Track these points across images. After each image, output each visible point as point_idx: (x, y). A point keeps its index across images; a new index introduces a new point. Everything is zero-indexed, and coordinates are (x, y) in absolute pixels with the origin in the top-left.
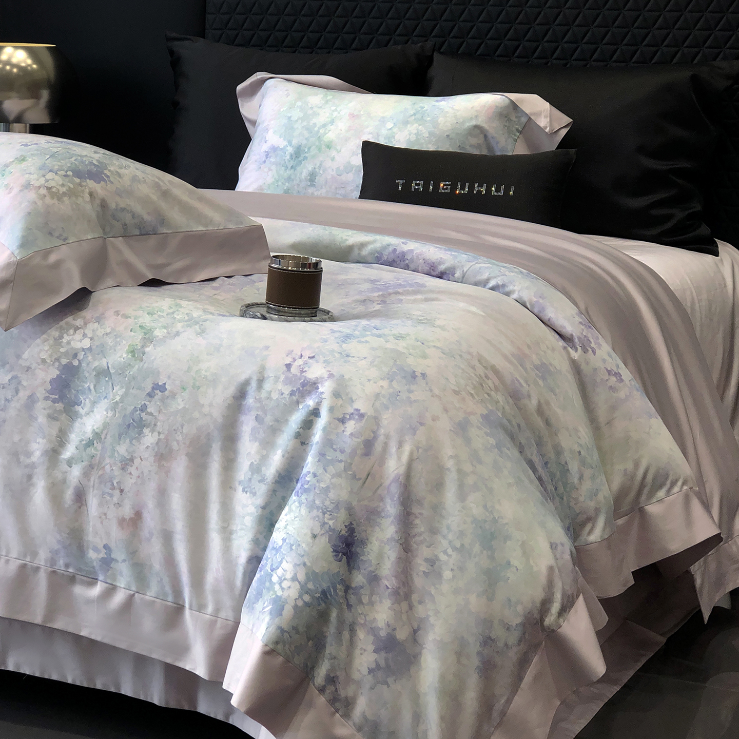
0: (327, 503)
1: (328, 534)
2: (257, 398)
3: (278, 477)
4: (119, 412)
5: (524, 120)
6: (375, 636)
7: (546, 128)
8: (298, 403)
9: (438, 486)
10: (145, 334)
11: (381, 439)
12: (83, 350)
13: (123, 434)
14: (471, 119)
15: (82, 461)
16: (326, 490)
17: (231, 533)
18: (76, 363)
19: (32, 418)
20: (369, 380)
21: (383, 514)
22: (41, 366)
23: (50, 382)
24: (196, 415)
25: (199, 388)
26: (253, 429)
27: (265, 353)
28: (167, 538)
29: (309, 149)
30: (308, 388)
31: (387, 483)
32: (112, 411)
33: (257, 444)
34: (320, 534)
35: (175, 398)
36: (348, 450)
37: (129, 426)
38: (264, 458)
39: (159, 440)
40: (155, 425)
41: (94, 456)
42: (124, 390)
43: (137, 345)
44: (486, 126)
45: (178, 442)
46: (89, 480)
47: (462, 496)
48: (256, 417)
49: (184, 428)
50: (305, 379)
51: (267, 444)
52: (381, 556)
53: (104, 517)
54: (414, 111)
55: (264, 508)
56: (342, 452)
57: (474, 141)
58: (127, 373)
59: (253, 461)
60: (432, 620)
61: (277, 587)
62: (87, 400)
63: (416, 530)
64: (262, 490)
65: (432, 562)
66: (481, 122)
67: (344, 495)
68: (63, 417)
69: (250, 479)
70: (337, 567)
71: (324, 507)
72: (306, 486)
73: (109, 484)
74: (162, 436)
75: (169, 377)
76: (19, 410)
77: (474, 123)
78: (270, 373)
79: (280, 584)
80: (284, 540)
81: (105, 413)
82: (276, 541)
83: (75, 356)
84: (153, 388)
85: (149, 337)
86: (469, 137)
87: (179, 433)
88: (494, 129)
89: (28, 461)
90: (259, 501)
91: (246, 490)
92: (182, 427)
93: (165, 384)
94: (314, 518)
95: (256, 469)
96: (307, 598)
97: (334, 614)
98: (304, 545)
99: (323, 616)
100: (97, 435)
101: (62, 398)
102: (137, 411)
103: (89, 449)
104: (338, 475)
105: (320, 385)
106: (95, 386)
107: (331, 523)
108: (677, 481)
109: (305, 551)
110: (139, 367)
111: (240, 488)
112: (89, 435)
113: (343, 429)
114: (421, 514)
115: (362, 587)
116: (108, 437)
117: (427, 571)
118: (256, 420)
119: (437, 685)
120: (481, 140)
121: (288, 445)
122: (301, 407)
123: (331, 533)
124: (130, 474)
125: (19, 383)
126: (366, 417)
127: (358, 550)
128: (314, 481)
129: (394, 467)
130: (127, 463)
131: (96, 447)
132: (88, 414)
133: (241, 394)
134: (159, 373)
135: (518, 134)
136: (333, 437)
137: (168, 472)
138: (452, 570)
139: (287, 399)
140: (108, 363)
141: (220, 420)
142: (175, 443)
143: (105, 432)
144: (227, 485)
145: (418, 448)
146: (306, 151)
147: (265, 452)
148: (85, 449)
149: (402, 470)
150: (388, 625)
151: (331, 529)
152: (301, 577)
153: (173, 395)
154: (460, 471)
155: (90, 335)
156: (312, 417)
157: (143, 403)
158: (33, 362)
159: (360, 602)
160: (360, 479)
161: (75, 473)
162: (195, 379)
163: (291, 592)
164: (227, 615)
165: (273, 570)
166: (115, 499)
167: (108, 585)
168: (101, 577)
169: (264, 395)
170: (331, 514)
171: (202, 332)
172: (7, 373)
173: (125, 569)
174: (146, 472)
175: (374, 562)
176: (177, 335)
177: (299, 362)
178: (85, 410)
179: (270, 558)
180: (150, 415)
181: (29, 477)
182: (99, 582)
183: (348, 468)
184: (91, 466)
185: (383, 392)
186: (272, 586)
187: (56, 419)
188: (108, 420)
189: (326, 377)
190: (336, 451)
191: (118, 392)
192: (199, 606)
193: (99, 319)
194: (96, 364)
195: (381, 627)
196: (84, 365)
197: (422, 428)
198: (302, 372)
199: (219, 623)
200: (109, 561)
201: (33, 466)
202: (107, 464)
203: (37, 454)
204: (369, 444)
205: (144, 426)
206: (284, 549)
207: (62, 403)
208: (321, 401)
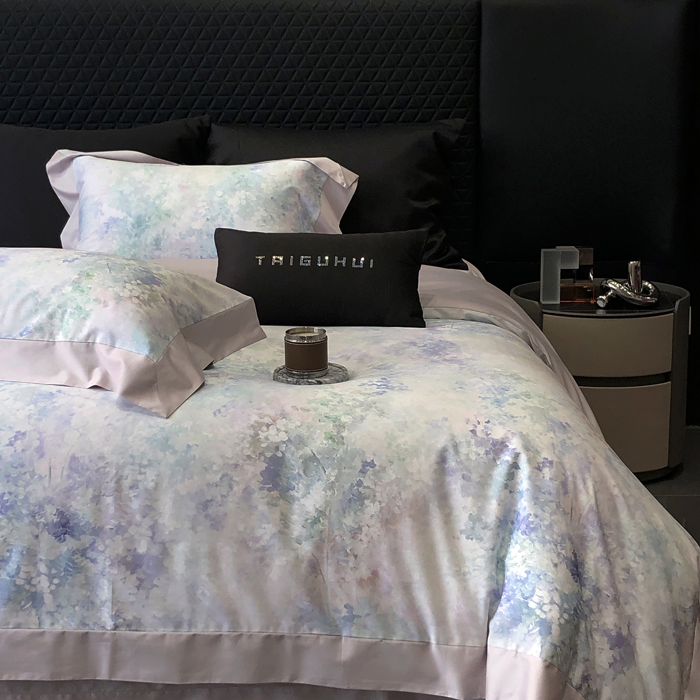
0: (555, 537)
1: (564, 562)
2: (458, 460)
3: (499, 522)
4: (337, 490)
6: (607, 636)
7: (343, 184)
8: (495, 460)
9: (614, 510)
11: (570, 479)
12: (284, 442)
13: (346, 508)
15: (312, 537)
16: (550, 526)
17: (464, 574)
18: (280, 455)
19: (252, 508)
20: (541, 434)
21: (589, 539)
22: (248, 462)
23: (261, 474)
24: (409, 482)
25: (404, 460)
26: (463, 487)
27: (447, 423)
28: (407, 588)
30: (498, 446)
31: (585, 512)
32: (330, 490)
33: (470, 498)
34: (559, 563)
35: (386, 471)
36: (554, 492)
37: (350, 500)
38: (481, 510)
39: (382, 508)
40: (375, 496)
41: (322, 532)
42: (336, 471)
43: (332, 432)
45: (399, 507)
46: (322, 552)
47: (632, 516)
48: (462, 477)
49: (402, 494)
50: (493, 440)
51: (481, 496)
52: (597, 571)
53: (342, 581)
55: (493, 549)
58: (334, 456)
59: (471, 512)
60: (639, 616)
61: (538, 612)
62: (300, 485)
63: (611, 547)
64: (488, 534)
65: (627, 570)
67: (564, 528)
68: (281, 502)
69: (473, 528)
70: (575, 587)
71: (554, 541)
72: (532, 526)
73: (342, 553)
74: (383, 505)
76: (238, 503)
78: (460, 439)
79: (541, 609)
80: (528, 572)
81: (324, 493)
82: (517, 574)
83: (277, 448)
84: (363, 466)
85: (340, 424)
87: (398, 500)
89: (258, 545)
90: (488, 545)
91: (470, 537)
92: (400, 494)
93: (373, 460)
94: (550, 551)
95: (476, 519)
96: (566, 616)
97: (582, 625)
98: (550, 574)
99: (577, 628)
100: (321, 513)
101: (275, 487)
102: (355, 486)
103: (316, 527)
104: (554, 513)
105: (508, 444)
106: (304, 471)
107: (563, 552)
109: (552, 579)
110: (343, 450)
111: (463, 537)
112: (314, 514)
113: (542, 475)
114: (610, 534)
115: (591, 600)
116: (332, 513)
117: (626, 578)
118: (463, 479)
119: (655, 665)
121: (500, 496)
122: (498, 463)
123: (566, 561)
124: (361, 540)
125: (231, 479)
126: (554, 463)
127: (581, 570)
128: (537, 520)
129: (586, 499)
130: (355, 532)
131: (323, 523)
132: (305, 496)
133: (442, 460)
134: (364, 452)
136: (538, 483)
137: (395, 534)
138: (643, 574)
139: (485, 458)
140: (312, 451)
141: (431, 483)
142: (397, 508)
143: (328, 509)
144: (451, 537)
145: (596, 482)
147: (480, 504)
148: (312, 527)
149: (593, 501)
150: (615, 626)
151: (566, 558)
152: (557, 599)
153: (383, 469)
154: (623, 495)
155: (283, 429)
156: (513, 470)
157: (358, 479)
158: (238, 460)
159: (591, 611)
160: (568, 513)
161: (306, 549)
162: (398, 453)
163: (553, 614)
164: (474, 643)
165: (526, 598)
166: (351, 564)
167: (353, 638)
168: (345, 633)
169: (463, 458)
170: (561, 546)
171: (382, 413)
172: (217, 472)
173: (370, 622)
174: (375, 536)
175: (594, 578)
176: (362, 418)
177: (480, 428)
178: (301, 493)
179: (517, 588)
180: (368, 488)
181: (262, 559)
182: (343, 638)
183: (558, 506)
184: (322, 540)
185: (555, 442)
186: (531, 613)
187: (275, 505)
188: (328, 498)
189: (510, 436)
190: (545, 494)
191: (331, 474)
192: (445, 639)
193: (284, 416)
194: (301, 452)
195: (611, 628)
196: (288, 455)
197: (591, 466)
198: (488, 435)
199: (467, 651)
200: (351, 618)
201: (264, 549)
202: (337, 536)
203: (267, 537)
204: (564, 484)
205: (365, 498)
206: (532, 579)
207: (277, 490)
208: (517, 455)
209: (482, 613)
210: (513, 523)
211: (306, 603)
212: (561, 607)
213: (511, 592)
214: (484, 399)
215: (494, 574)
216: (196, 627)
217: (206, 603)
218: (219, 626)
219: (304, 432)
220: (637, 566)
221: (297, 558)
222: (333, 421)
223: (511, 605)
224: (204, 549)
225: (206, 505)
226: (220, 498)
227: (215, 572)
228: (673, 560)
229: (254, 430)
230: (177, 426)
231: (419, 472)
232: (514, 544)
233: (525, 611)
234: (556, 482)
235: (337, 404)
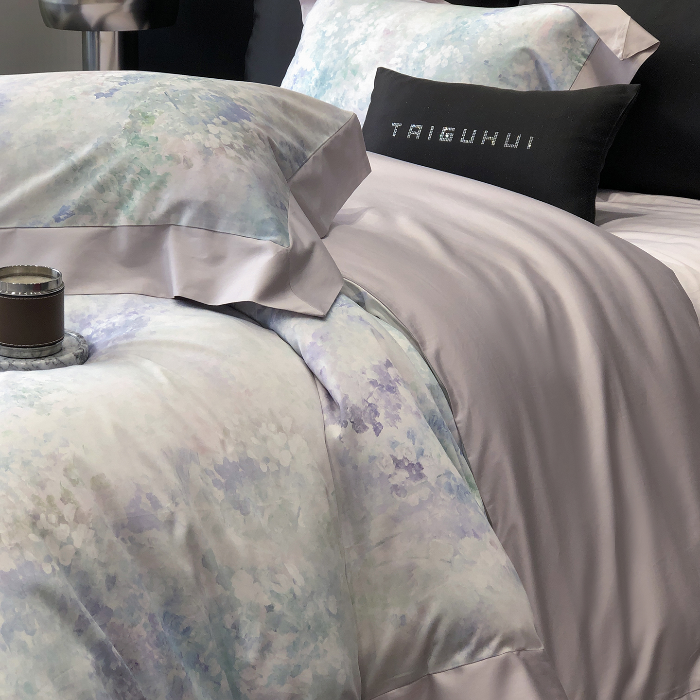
5: (592, 41)
7: (618, 52)
14: (519, 39)
29: (335, 74)
44: (536, 49)
54: (454, 28)
57: (520, 69)
66: (531, 44)
77: (521, 45)
86: (514, 64)
88: (548, 54)
108: (490, 639)
120: (531, 67)
135: (584, 60)
146: (332, 76)
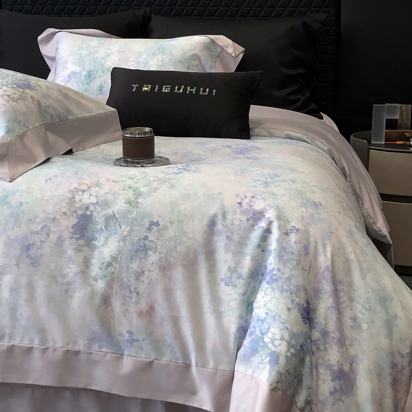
0: (292, 287)
1: (297, 308)
2: (225, 224)
3: (251, 274)
4: (128, 242)
6: (331, 370)
8: (253, 226)
9: (348, 271)
10: (134, 191)
11: (312, 244)
12: (93, 204)
13: (133, 256)
15: (106, 277)
16: (289, 279)
17: (221, 313)
18: (88, 213)
19: (63, 252)
20: (294, 208)
21: (322, 291)
22: (64, 217)
23: (72, 227)
24: (184, 239)
25: (182, 221)
26: (226, 245)
27: (221, 197)
28: (175, 321)
30: (257, 216)
31: (322, 271)
32: (123, 242)
33: (231, 254)
34: (292, 308)
35: (167, 229)
36: (296, 252)
37: (137, 250)
38: (238, 263)
39: (161, 257)
40: (156, 248)
41: (114, 273)
42: (129, 227)
43: (131, 198)
45: (174, 257)
46: (112, 289)
47: (363, 277)
48: (226, 237)
49: (177, 248)
50: (254, 210)
51: (239, 253)
52: (326, 318)
53: (126, 312)
54: (158, 47)
55: (244, 295)
56: (293, 254)
57: (194, 63)
58: (129, 216)
59: (230, 265)
60: (360, 356)
61: (270, 345)
62: (101, 237)
63: (342, 300)
64: (241, 283)
65: (354, 319)
67: (300, 281)
68: (85, 249)
69: (230, 277)
70: (305, 328)
71: (290, 290)
72: (274, 278)
73: (128, 290)
74: (162, 255)
75: (160, 217)
76: (52, 248)
78: (229, 209)
79: (272, 343)
80: (267, 314)
81: (117, 243)
82: (259, 315)
83: (87, 208)
84: (150, 225)
85: (138, 193)
86: (192, 61)
87: (174, 252)
89: (64, 281)
90: (240, 291)
91: (228, 284)
92: (176, 247)
93: (158, 221)
94: (285, 298)
95: (233, 270)
96: (292, 350)
97: (308, 359)
98: (283, 316)
99: (302, 361)
100: (114, 259)
101: (82, 237)
102: (142, 240)
103: (109, 268)
104: (294, 268)
105: (265, 214)
106: (105, 227)
107: (297, 300)
109: (285, 320)
110: (137, 212)
111: (222, 284)
112: (108, 259)
113: (289, 239)
114: (343, 289)
116: (123, 259)
117: (352, 325)
118: (227, 239)
119: (370, 398)
120: (198, 62)
121: (253, 253)
122: (256, 228)
123: (298, 306)
124: (143, 281)
125: (49, 229)
126: (300, 231)
127: (312, 315)
128: (279, 274)
129: (324, 261)
130: (139, 275)
131: (115, 267)
132: (103, 245)
133: (212, 223)
134: (152, 214)
135: (216, 58)
136: (285, 245)
137: (170, 278)
138: (367, 323)
139: (246, 223)
140: (113, 211)
141: (201, 241)
142: (172, 259)
143: (120, 256)
144: (213, 283)
145: (334, 248)
146: (95, 73)
147: (237, 259)
148: (106, 268)
149: (329, 262)
150: (338, 362)
151: (298, 304)
152: (286, 336)
153: (165, 228)
154: (358, 261)
155: (94, 194)
156: (267, 234)
157: (145, 235)
158: (56, 215)
159: (318, 349)
160: (306, 270)
161: (100, 285)
162: (178, 216)
163: (282, 348)
164: (224, 367)
165: (263, 334)
166: (134, 300)
167: (132, 357)
168: (126, 353)
169: (228, 222)
170: (296, 294)
171: (172, 187)
172: (39, 223)
173: (146, 345)
174: (154, 279)
175: (323, 322)
176: (156, 189)
177: (246, 201)
178: (101, 243)
179: (257, 326)
180: (152, 242)
181: (67, 291)
182: (125, 356)
183: (298, 264)
184: (113, 280)
185: (305, 215)
186: (265, 345)
187: (80, 251)
188: (121, 248)
189: (268, 208)
190: (288, 253)
191: (125, 229)
192: (203, 364)
193: (98, 185)
194: (104, 212)
195: (334, 364)
196: (95, 214)
197: (333, 235)
198: (250, 206)
199: (219, 373)
200: (132, 341)
201: (69, 284)
202: (124, 277)
203: (71, 275)
204: (306, 248)
205: (148, 249)
206: (269, 320)
207: (83, 240)
208: (270, 223)
209: (232, 344)
210: (262, 275)
211: (98, 327)
212: (289, 343)
213: (253, 329)
214: (256, 181)
215: (244, 314)
216: (15, 340)
217: (23, 322)
218: (32, 340)
219: (110, 197)
220: (363, 316)
221: (93, 292)
222: (133, 190)
223: (252, 339)
224: (24, 281)
225: (28, 248)
226: (39, 243)
227: (31, 299)
228: (396, 315)
229: (72, 193)
230: (16, 189)
231: (193, 232)
232: (260, 291)
233: (261, 344)
234: (299, 245)
235: (141, 179)
